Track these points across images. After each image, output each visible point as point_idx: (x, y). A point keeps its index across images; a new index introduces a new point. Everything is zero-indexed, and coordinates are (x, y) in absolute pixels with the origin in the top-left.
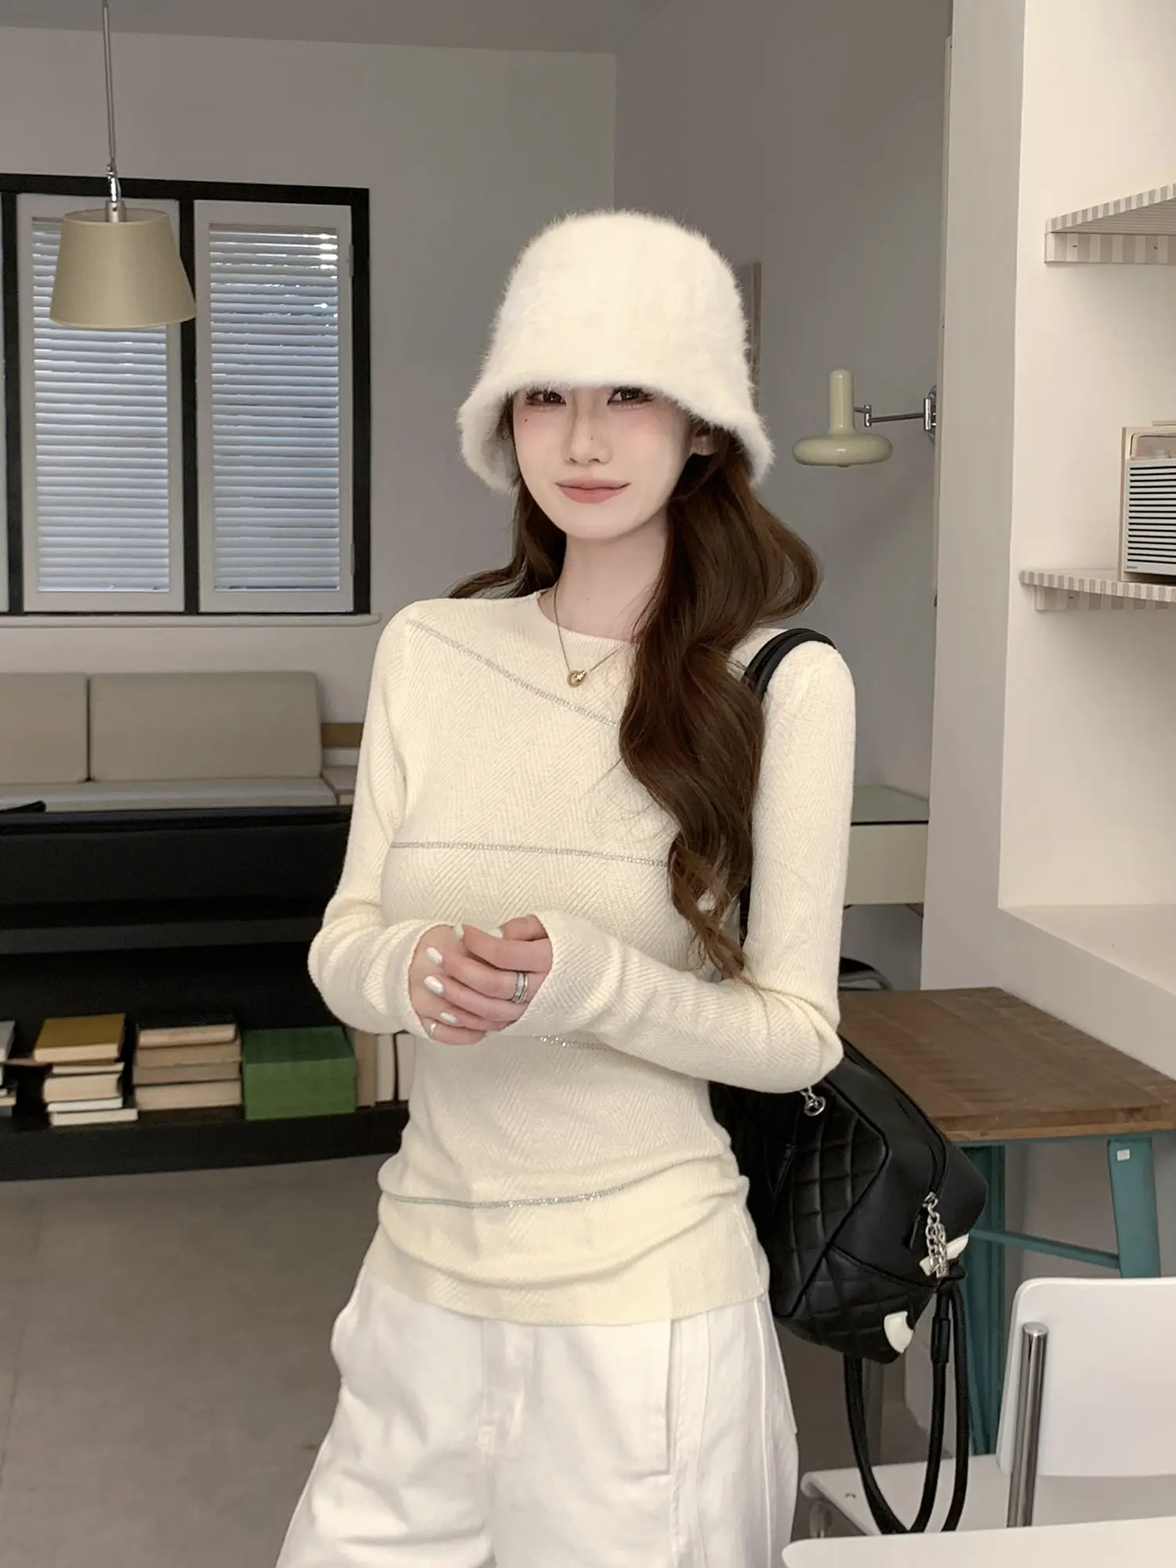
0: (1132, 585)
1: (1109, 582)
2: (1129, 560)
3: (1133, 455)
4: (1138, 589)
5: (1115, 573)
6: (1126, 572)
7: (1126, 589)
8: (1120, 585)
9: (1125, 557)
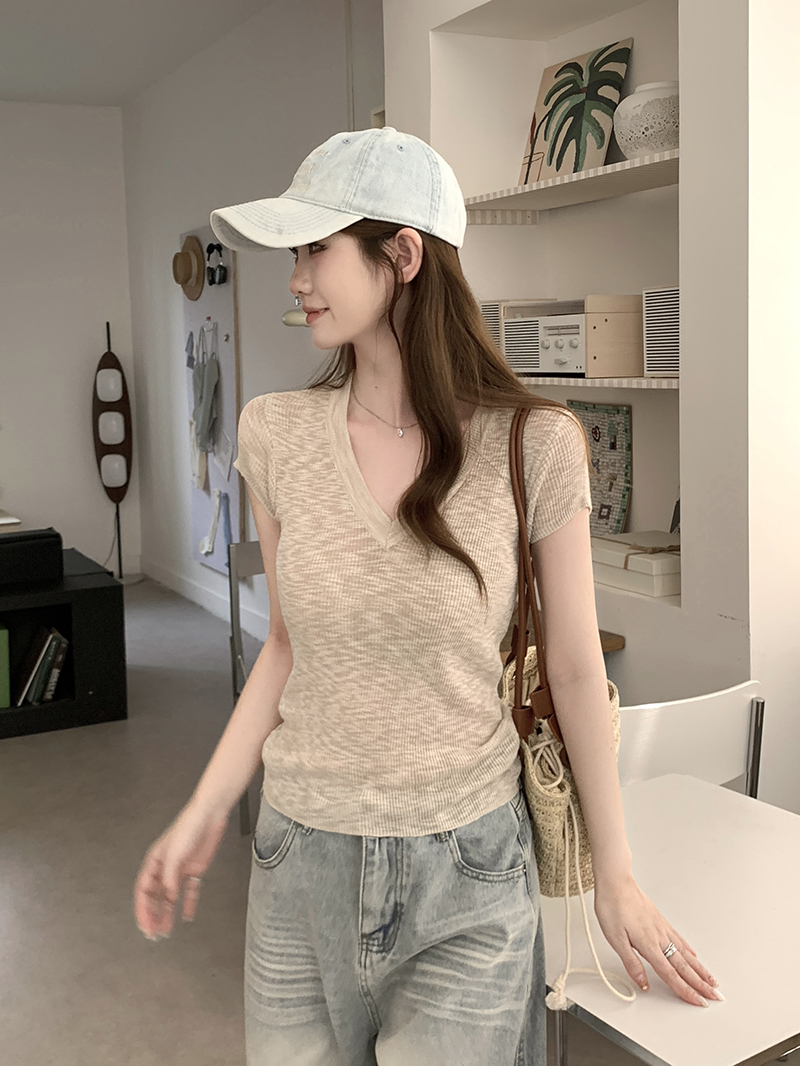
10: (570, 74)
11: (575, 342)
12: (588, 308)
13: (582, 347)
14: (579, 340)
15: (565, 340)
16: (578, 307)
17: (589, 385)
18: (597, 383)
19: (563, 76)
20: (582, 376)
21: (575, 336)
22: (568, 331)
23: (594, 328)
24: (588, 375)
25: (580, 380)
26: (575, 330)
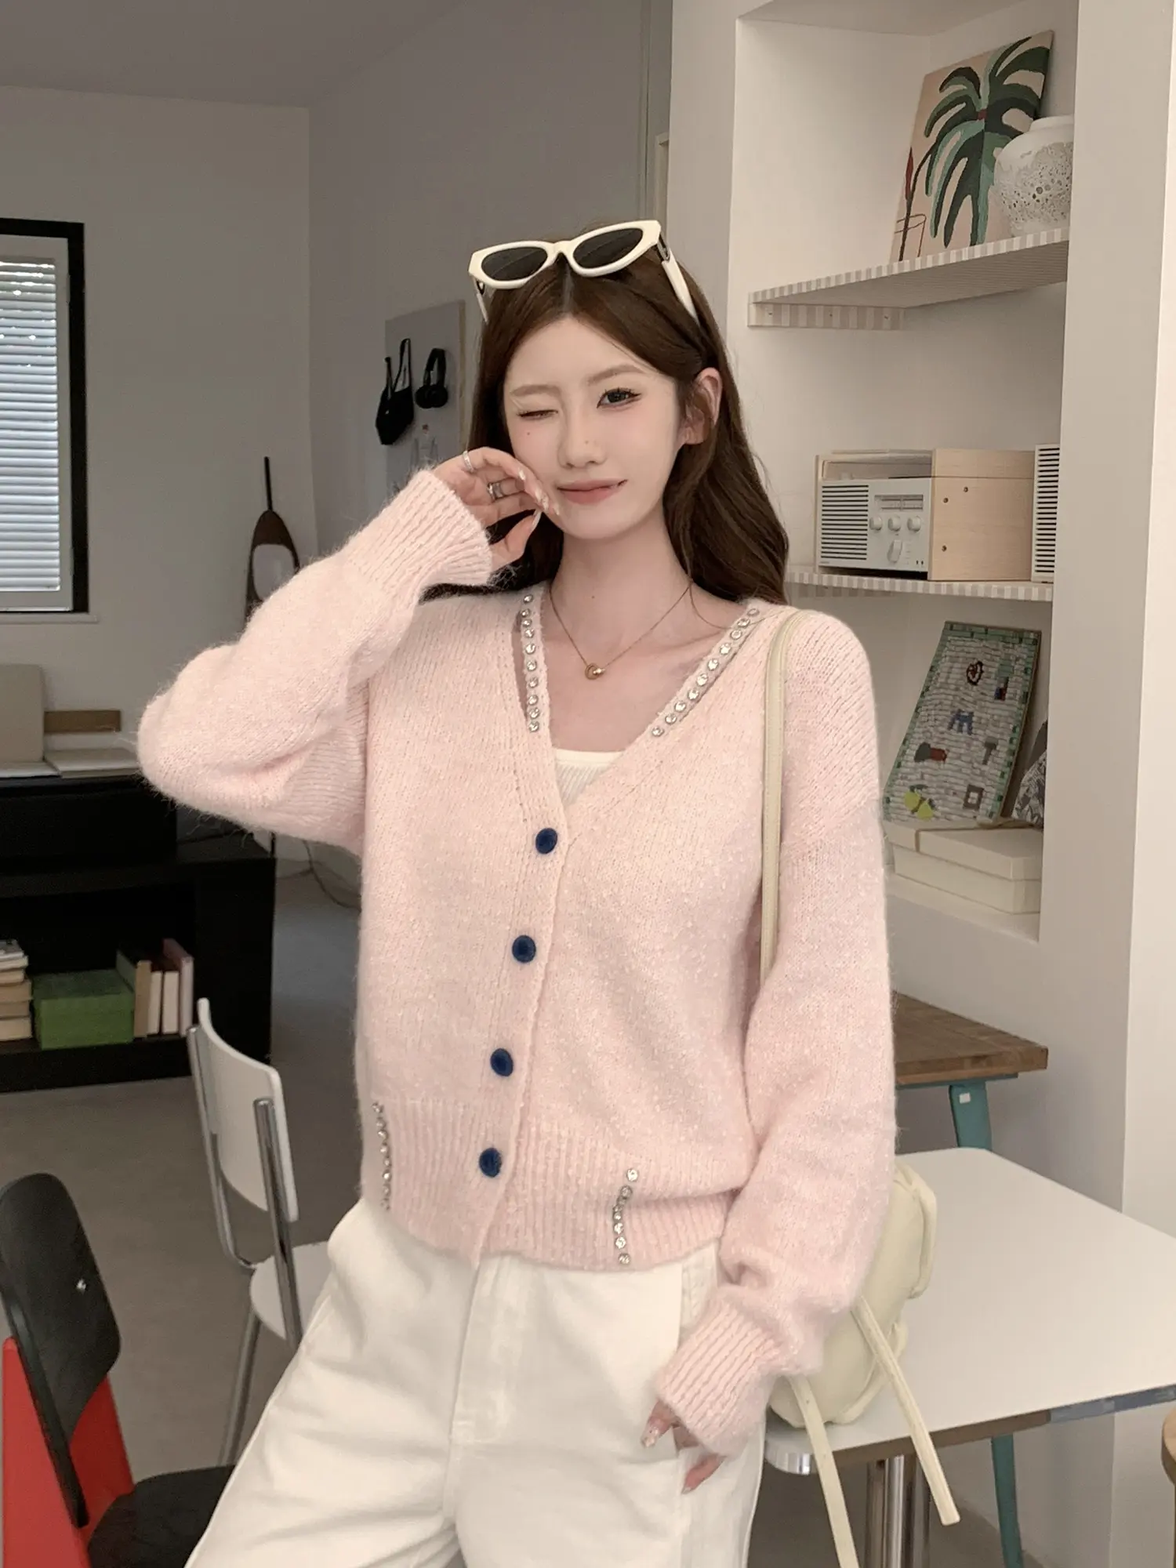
0: (826, 576)
1: (806, 575)
2: (822, 557)
3: (824, 476)
4: (830, 580)
5: (811, 568)
6: (821, 567)
7: (820, 578)
8: (816, 576)
9: (819, 554)
10: (961, 87)
11: (916, 523)
12: (937, 469)
13: (924, 532)
14: (919, 519)
15: (900, 518)
16: (920, 467)
17: (932, 591)
18: (944, 589)
19: (951, 89)
20: (922, 576)
21: (917, 512)
22: (908, 504)
23: (946, 500)
24: (932, 576)
25: (921, 583)
26: (917, 504)
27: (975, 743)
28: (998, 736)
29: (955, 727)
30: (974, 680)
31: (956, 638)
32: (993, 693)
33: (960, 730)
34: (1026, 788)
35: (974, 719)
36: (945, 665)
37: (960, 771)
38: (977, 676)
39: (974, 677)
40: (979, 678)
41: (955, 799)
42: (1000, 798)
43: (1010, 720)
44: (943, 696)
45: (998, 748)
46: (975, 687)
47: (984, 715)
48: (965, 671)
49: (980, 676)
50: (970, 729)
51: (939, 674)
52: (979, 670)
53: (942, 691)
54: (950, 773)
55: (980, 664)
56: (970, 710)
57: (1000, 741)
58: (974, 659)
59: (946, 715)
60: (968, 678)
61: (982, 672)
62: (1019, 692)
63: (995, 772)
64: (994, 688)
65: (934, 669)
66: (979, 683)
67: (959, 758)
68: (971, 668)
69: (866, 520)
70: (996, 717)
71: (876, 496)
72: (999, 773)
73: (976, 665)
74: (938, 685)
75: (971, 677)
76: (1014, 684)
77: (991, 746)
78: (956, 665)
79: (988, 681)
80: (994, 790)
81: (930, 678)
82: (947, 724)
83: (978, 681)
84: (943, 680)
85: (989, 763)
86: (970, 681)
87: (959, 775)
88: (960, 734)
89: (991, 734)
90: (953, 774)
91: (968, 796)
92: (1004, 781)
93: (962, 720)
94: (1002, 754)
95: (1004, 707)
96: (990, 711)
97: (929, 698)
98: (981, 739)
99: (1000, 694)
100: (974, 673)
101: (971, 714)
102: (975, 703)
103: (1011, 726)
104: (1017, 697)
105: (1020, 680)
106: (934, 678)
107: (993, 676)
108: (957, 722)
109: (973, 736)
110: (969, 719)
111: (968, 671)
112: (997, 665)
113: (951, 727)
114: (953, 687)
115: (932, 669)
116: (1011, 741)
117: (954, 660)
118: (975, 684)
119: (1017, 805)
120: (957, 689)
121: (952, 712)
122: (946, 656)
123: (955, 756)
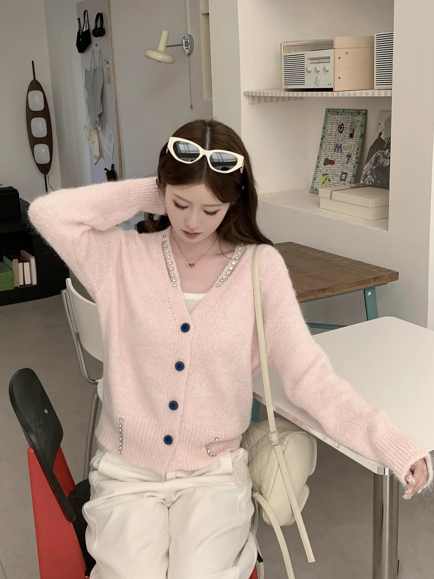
0: (287, 93)
2: (285, 85)
3: (285, 52)
4: (289, 94)
6: (284, 89)
7: (284, 94)
9: (283, 84)
11: (327, 68)
12: (336, 45)
13: (331, 71)
14: (329, 66)
15: (320, 67)
16: (329, 45)
17: (335, 96)
20: (331, 90)
21: (328, 64)
22: (322, 61)
23: (340, 58)
24: (335, 89)
25: (330, 93)
26: (327, 60)
27: (343, 156)
28: (351, 152)
29: (336, 151)
30: (341, 131)
31: (332, 115)
32: (348, 136)
33: (338, 152)
34: (366, 171)
35: (342, 147)
36: (329, 126)
37: (339, 167)
38: (342, 129)
39: (341, 130)
40: (343, 130)
41: (338, 178)
42: (354, 176)
43: (356, 145)
44: (331, 139)
45: (352, 157)
46: (342, 134)
47: (346, 145)
48: (338, 128)
49: (343, 129)
50: (341, 151)
51: (327, 130)
52: (342, 127)
53: (330, 137)
54: (336, 168)
55: (343, 124)
56: (340, 143)
57: (352, 154)
58: (340, 123)
59: (332, 147)
60: (339, 130)
61: (344, 127)
62: (359, 134)
63: (351, 166)
64: (349, 133)
65: (325, 128)
66: (343, 132)
67: (339, 163)
68: (339, 127)
69: (304, 69)
70: (350, 145)
71: (308, 58)
72: (353, 166)
73: (341, 125)
74: (328, 134)
75: (340, 130)
76: (357, 131)
77: (349, 156)
78: (334, 126)
79: (346, 131)
80: (351, 173)
81: (324, 132)
82: (333, 150)
83: (342, 131)
84: (330, 132)
85: (349, 163)
86: (340, 132)
87: (339, 169)
88: (338, 153)
89: (349, 152)
90: (337, 168)
91: (342, 176)
92: (355, 169)
93: (338, 148)
94: (354, 159)
95: (352, 140)
96: (348, 143)
97: (325, 140)
98: (345, 154)
99: (351, 136)
100: (341, 128)
101: (341, 144)
102: (342, 140)
103: (357, 148)
104: (359, 136)
105: (360, 129)
106: (326, 132)
107: (348, 129)
108: (337, 149)
109: (342, 153)
110: (340, 147)
111: (338, 127)
112: (349, 124)
113: (335, 151)
114: (334, 135)
115: (324, 128)
116: (357, 154)
117: (332, 124)
118: (341, 132)
119: (362, 178)
120: (336, 135)
121: (335, 145)
122: (329, 123)
123: (337, 162)
